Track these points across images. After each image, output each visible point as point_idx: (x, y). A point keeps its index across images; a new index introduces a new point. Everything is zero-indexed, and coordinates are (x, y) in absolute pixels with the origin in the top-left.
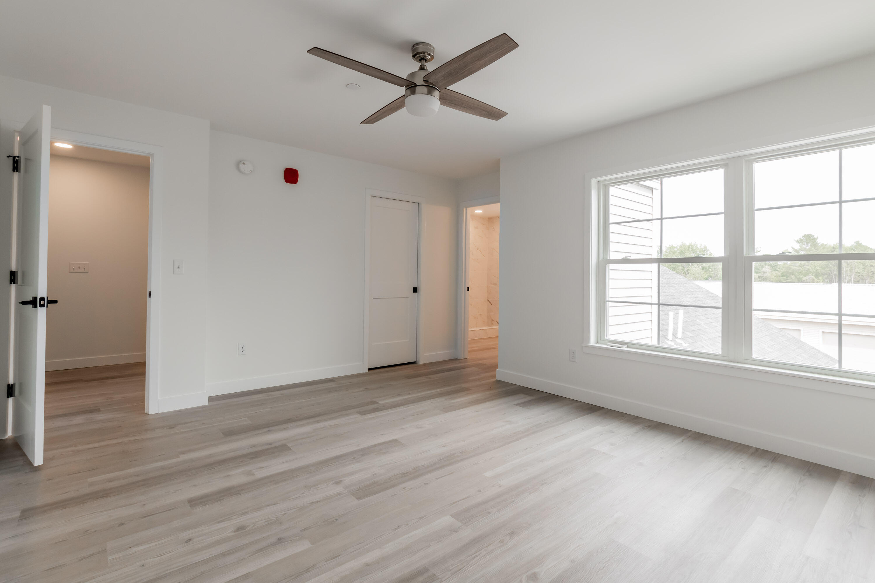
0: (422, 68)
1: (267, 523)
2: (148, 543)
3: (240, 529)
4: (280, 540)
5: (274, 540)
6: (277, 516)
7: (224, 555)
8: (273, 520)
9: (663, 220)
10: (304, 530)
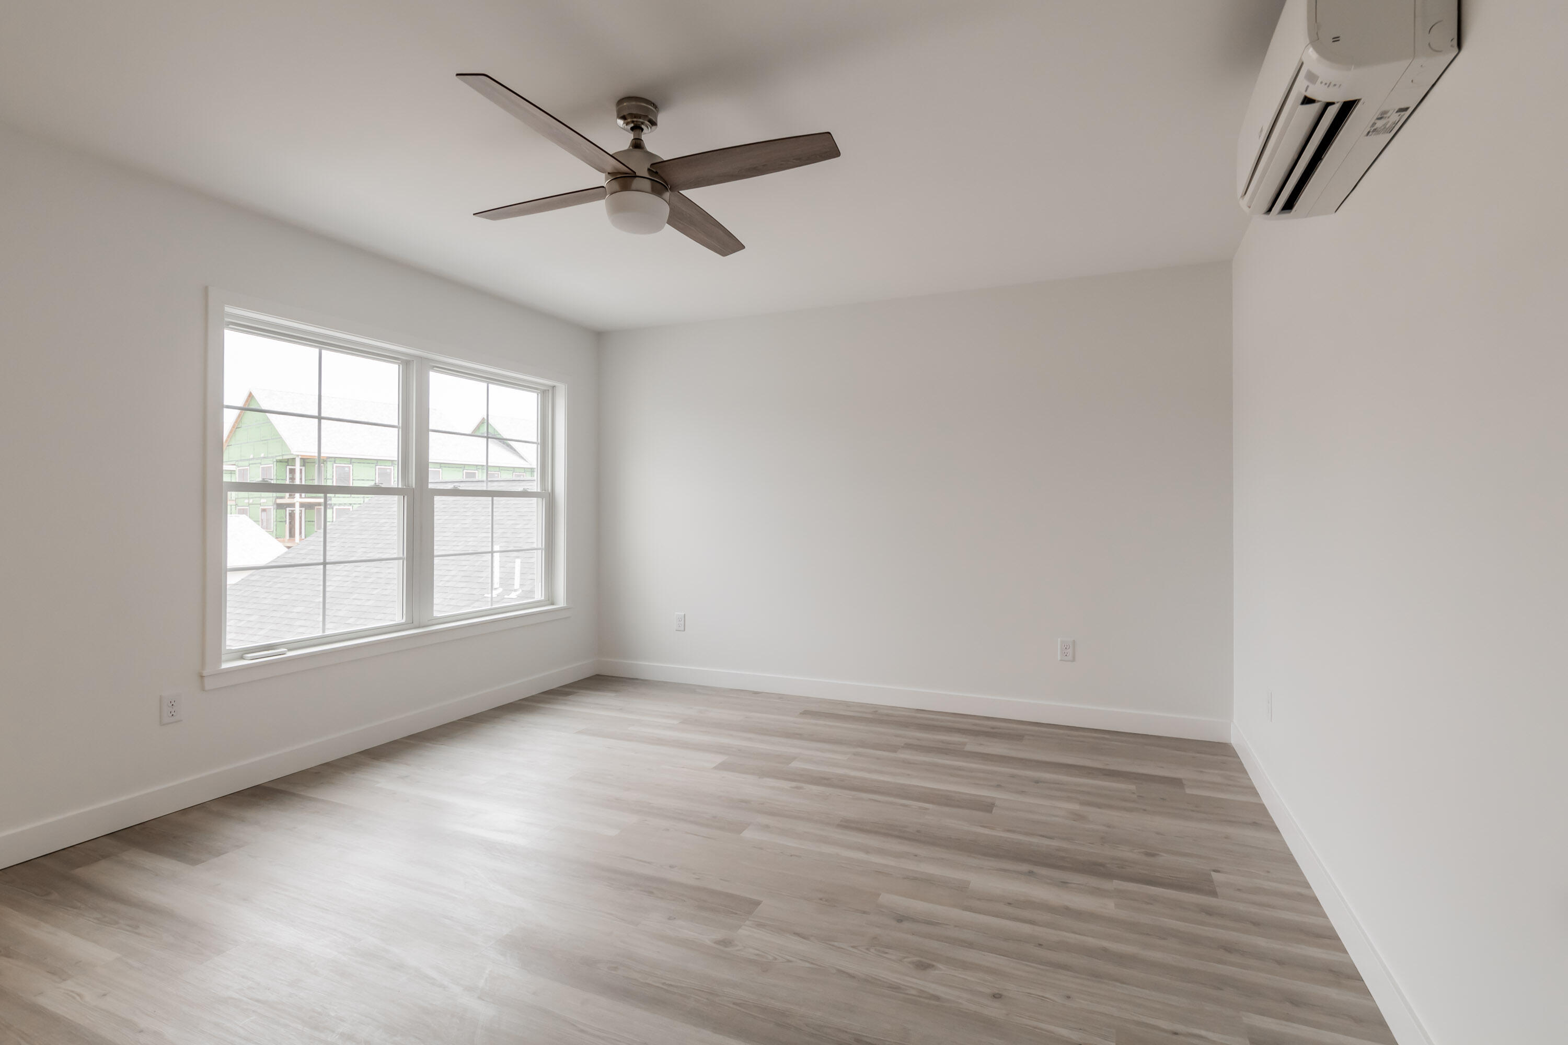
0: (637, 145)
1: (887, 950)
2: (1052, 1035)
3: (923, 966)
4: (900, 919)
5: (906, 925)
6: (867, 952)
7: (970, 945)
8: (876, 950)
9: (322, 420)
10: (864, 912)
